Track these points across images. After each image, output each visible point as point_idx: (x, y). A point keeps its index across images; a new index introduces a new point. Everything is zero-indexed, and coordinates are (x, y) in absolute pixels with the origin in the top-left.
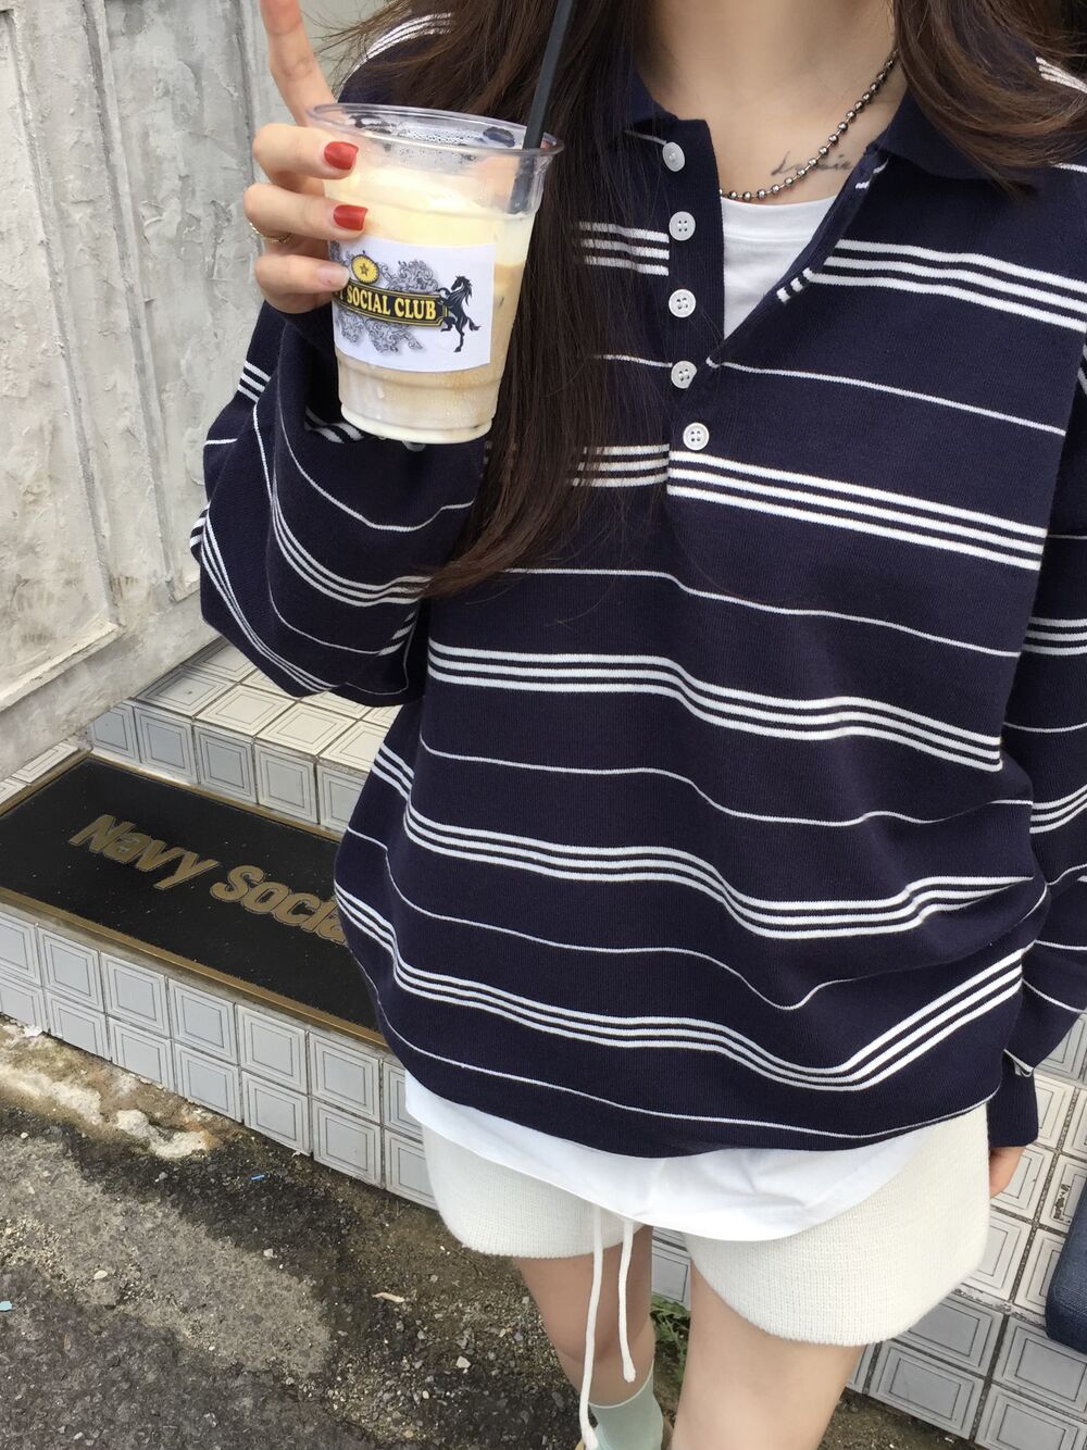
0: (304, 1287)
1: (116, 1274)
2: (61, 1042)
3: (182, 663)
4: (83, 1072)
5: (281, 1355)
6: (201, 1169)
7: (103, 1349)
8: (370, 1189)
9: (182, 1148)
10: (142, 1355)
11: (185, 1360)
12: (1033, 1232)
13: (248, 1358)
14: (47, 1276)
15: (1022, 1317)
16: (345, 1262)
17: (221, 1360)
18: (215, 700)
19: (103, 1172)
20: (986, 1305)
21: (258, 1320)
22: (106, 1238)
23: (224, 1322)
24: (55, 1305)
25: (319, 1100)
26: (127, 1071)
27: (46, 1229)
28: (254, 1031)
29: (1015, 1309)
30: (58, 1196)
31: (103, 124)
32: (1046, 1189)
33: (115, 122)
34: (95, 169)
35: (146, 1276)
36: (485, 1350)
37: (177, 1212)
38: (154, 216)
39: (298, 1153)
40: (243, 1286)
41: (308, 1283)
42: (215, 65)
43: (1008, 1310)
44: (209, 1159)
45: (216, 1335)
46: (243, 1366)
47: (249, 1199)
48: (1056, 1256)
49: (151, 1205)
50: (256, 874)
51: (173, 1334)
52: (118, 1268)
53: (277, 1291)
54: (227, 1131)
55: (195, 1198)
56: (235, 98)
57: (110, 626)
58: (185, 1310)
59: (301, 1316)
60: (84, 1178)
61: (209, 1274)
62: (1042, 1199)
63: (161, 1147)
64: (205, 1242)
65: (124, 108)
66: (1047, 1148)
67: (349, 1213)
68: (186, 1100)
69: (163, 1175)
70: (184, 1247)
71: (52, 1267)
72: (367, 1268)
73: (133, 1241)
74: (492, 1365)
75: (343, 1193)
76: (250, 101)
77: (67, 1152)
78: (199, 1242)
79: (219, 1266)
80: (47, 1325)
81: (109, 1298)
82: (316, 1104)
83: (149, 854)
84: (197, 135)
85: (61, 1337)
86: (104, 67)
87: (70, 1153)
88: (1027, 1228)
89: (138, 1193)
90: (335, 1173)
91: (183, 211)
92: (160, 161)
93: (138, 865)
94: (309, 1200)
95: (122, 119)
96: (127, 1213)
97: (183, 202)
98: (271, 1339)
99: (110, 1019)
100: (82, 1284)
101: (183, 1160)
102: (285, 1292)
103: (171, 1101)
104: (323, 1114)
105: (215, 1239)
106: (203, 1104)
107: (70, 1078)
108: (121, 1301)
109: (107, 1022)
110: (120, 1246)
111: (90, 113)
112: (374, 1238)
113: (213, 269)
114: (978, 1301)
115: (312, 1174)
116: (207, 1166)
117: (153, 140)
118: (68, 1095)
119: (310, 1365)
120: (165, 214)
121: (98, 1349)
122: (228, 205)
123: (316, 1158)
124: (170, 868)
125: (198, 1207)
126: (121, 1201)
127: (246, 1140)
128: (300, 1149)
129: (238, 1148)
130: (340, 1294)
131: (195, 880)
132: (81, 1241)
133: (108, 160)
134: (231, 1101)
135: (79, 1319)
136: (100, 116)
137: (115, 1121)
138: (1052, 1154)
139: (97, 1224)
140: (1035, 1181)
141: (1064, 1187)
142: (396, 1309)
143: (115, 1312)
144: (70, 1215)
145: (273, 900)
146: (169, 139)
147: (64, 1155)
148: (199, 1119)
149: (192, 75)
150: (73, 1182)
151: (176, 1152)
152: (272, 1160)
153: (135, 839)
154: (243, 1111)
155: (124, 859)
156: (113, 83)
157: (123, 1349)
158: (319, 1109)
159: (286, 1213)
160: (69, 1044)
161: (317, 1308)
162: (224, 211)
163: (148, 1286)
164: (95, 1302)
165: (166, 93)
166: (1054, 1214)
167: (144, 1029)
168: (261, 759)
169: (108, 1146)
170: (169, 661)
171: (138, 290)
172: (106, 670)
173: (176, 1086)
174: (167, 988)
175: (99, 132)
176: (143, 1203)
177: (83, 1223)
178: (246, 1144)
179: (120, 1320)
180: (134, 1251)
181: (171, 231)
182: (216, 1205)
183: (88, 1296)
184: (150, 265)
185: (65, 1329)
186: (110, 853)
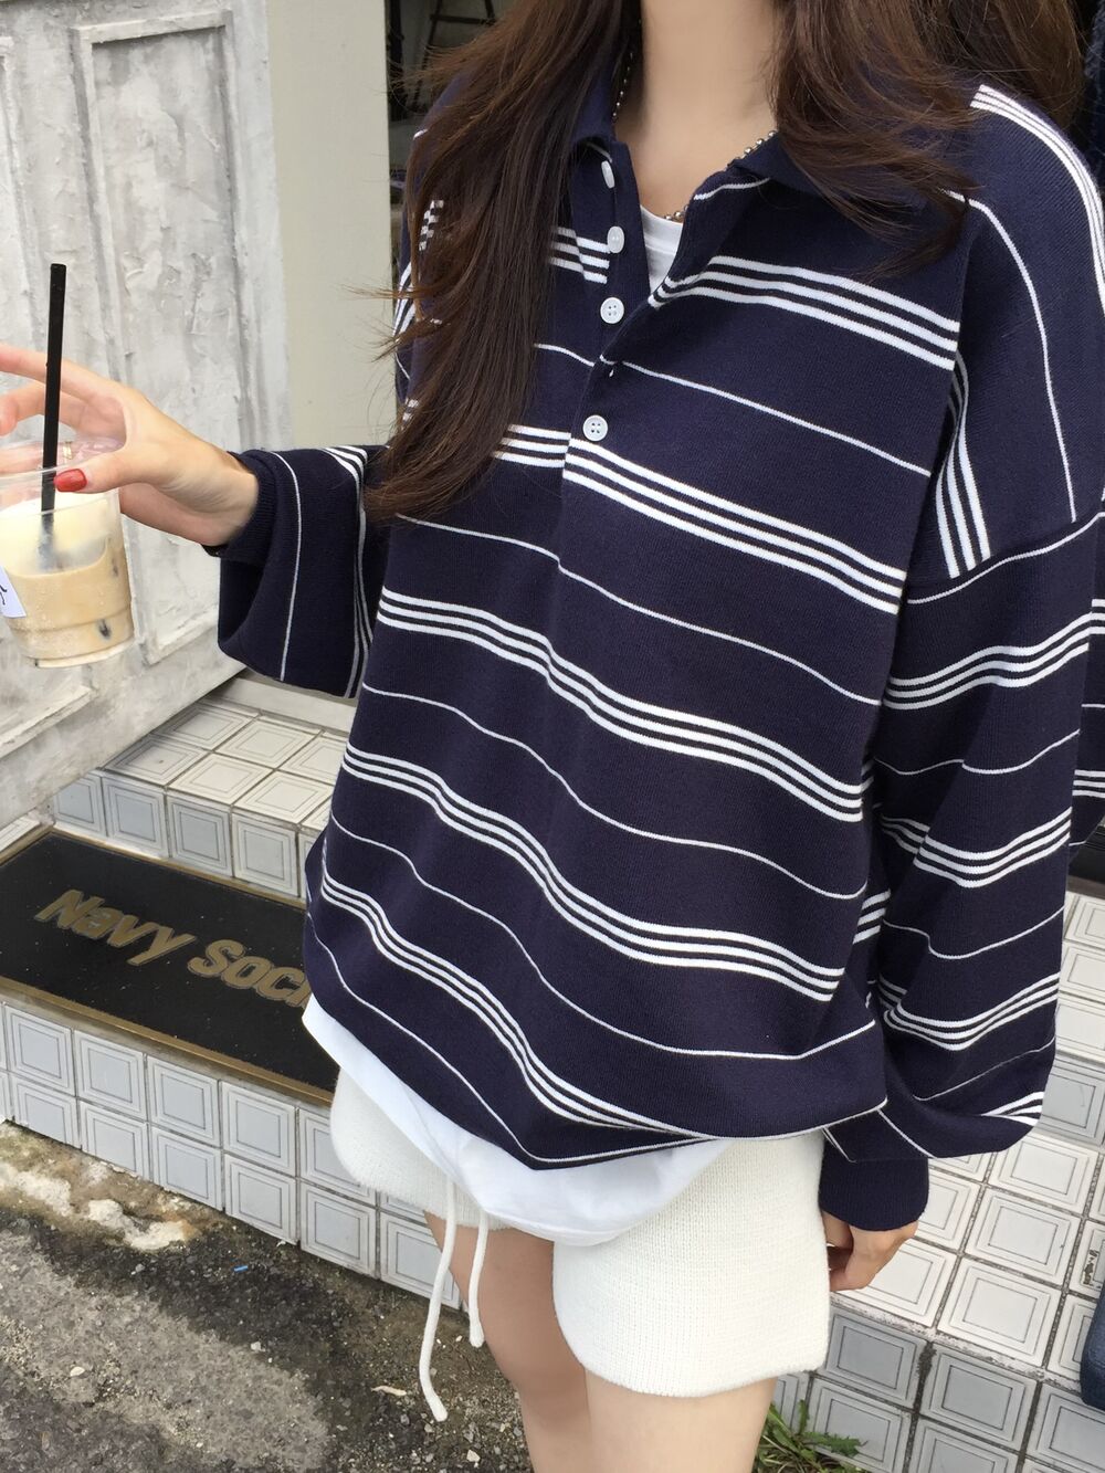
0: (296, 1380)
1: (93, 1370)
2: (26, 1130)
3: (152, 732)
4: (50, 1161)
5: (274, 1451)
6: (180, 1260)
7: (84, 1447)
8: (363, 1279)
9: (159, 1239)
10: (126, 1453)
11: (172, 1457)
12: (1063, 1299)
13: (239, 1455)
14: (21, 1374)
15: (1055, 1384)
16: (338, 1355)
17: (211, 1457)
18: (188, 769)
19: (76, 1266)
20: (1019, 1372)
21: (248, 1415)
22: (81, 1333)
23: (212, 1418)
24: (30, 1402)
25: (308, 1182)
26: (97, 1159)
27: (17, 1325)
28: (239, 1109)
29: (1048, 1376)
30: (29, 1291)
31: (89, 175)
32: (1074, 1254)
33: (100, 171)
34: (79, 218)
35: (125, 1373)
36: (490, 1445)
37: (156, 1305)
38: (136, 268)
39: (283, 1243)
40: (230, 1380)
41: (299, 1377)
42: (198, 116)
43: (1041, 1377)
44: (189, 1250)
45: (203, 1432)
46: (234, 1463)
47: (233, 1290)
48: (1088, 1322)
49: (128, 1299)
50: (235, 948)
51: (158, 1431)
52: (95, 1365)
53: (267, 1385)
54: (207, 1220)
55: (175, 1290)
56: (217, 150)
57: (83, 690)
58: (169, 1406)
59: (294, 1411)
60: (56, 1271)
61: (193, 1369)
62: (1071, 1264)
63: (137, 1239)
64: (187, 1336)
65: (109, 158)
66: (1073, 1214)
67: (340, 1304)
68: (162, 1189)
69: (139, 1268)
70: (166, 1341)
71: (25, 1365)
72: (363, 1361)
73: (111, 1337)
74: (498, 1459)
75: (333, 1284)
76: (232, 154)
77: (36, 1245)
78: (181, 1336)
79: (203, 1359)
80: (22, 1423)
81: (88, 1394)
82: (304, 1187)
83: (121, 930)
84: (180, 187)
85: (39, 1435)
86: (91, 116)
87: (39, 1247)
88: (1057, 1294)
89: (113, 1287)
90: (324, 1262)
91: (164, 264)
92: (142, 212)
93: (109, 941)
94: (297, 1291)
95: (108, 169)
96: (103, 1307)
97: (164, 254)
98: (263, 1435)
99: (82, 1103)
100: (57, 1381)
101: (160, 1252)
102: (275, 1387)
103: (146, 1190)
104: (311, 1197)
105: (198, 1332)
106: (183, 1193)
107: (37, 1168)
108: (100, 1398)
109: (78, 1107)
110: (97, 1341)
111: (75, 162)
112: (369, 1331)
113: (192, 323)
114: (1010, 1369)
115: (299, 1264)
116: (186, 1257)
117: (136, 192)
118: (35, 1185)
119: (307, 1461)
120: (146, 266)
121: (78, 1448)
122: (207, 259)
123: (304, 1247)
124: (145, 943)
125: (178, 1300)
126: (95, 1295)
127: (227, 1229)
128: (286, 1237)
129: (218, 1239)
130: (336, 1387)
131: (171, 955)
132: (56, 1337)
133: (92, 210)
134: (211, 1188)
135: (57, 1417)
136: (85, 165)
137: (87, 1212)
138: (1079, 1220)
139: (72, 1319)
140: (1062, 1247)
141: (1092, 1253)
142: (398, 1403)
143: (94, 1409)
144: (42, 1310)
145: (254, 975)
146: (152, 191)
147: (33, 1248)
148: (176, 1208)
149: (175, 126)
150: (44, 1276)
151: (153, 1243)
152: (255, 1250)
153: (104, 914)
154: (224, 1198)
155: (95, 935)
156: (99, 132)
157: (105, 1447)
158: (308, 1191)
159: (273, 1305)
160: (34, 1133)
161: (311, 1403)
162: (204, 264)
163: (128, 1382)
164: (72, 1399)
165: (150, 143)
166: (1083, 1280)
167: (119, 1113)
168: (238, 830)
169: (79, 1238)
170: (140, 728)
171: (119, 343)
172: (78, 735)
173: (151, 1173)
174: (146, 1066)
175: (84, 181)
176: (118, 1296)
177: (55, 1319)
178: (226, 1233)
179: (101, 1417)
180: (112, 1347)
181: (151, 283)
182: (197, 1297)
183: (64, 1393)
184: (131, 317)
185: (43, 1427)
186: (78, 929)
